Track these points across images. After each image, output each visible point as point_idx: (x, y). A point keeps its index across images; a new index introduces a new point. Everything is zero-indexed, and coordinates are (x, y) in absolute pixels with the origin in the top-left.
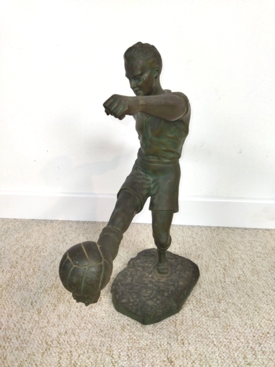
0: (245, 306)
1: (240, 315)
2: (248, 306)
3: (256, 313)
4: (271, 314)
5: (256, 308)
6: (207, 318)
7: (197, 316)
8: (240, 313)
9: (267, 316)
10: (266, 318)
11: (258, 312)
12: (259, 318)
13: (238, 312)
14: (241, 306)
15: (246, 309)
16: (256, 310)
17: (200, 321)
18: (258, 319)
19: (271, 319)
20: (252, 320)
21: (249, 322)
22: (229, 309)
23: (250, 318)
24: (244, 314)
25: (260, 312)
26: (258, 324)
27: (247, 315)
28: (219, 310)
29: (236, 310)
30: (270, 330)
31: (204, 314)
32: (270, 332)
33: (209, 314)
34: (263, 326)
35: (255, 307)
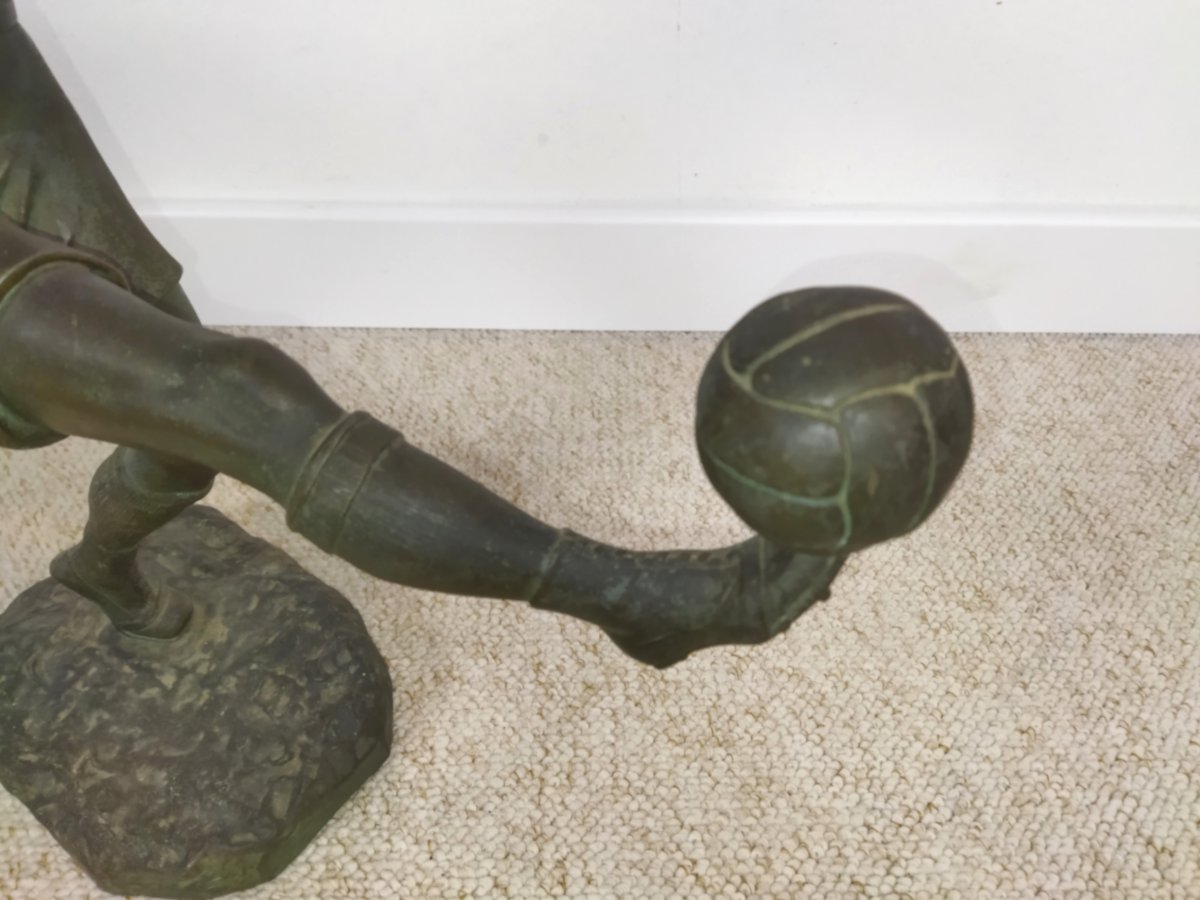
0: (841, 686)
1: (819, 726)
2: (856, 682)
3: (887, 712)
4: (948, 718)
5: (889, 693)
6: (679, 750)
7: (637, 740)
8: (819, 718)
9: (929, 728)
10: (926, 735)
11: (895, 712)
12: (896, 739)
13: (810, 712)
14: (827, 688)
15: (845, 696)
16: (887, 703)
17: (646, 765)
18: (890, 744)
19: (947, 742)
20: (865, 750)
21: (852, 759)
22: (776, 703)
23: (857, 739)
24: (833, 723)
25: (905, 709)
26: (890, 766)
27: (846, 725)
28: (732, 710)
29: (802, 703)
30: (938, 793)
31: (665, 731)
32: (938, 801)
33: (686, 730)
34: (911, 774)
35: (885, 686)
